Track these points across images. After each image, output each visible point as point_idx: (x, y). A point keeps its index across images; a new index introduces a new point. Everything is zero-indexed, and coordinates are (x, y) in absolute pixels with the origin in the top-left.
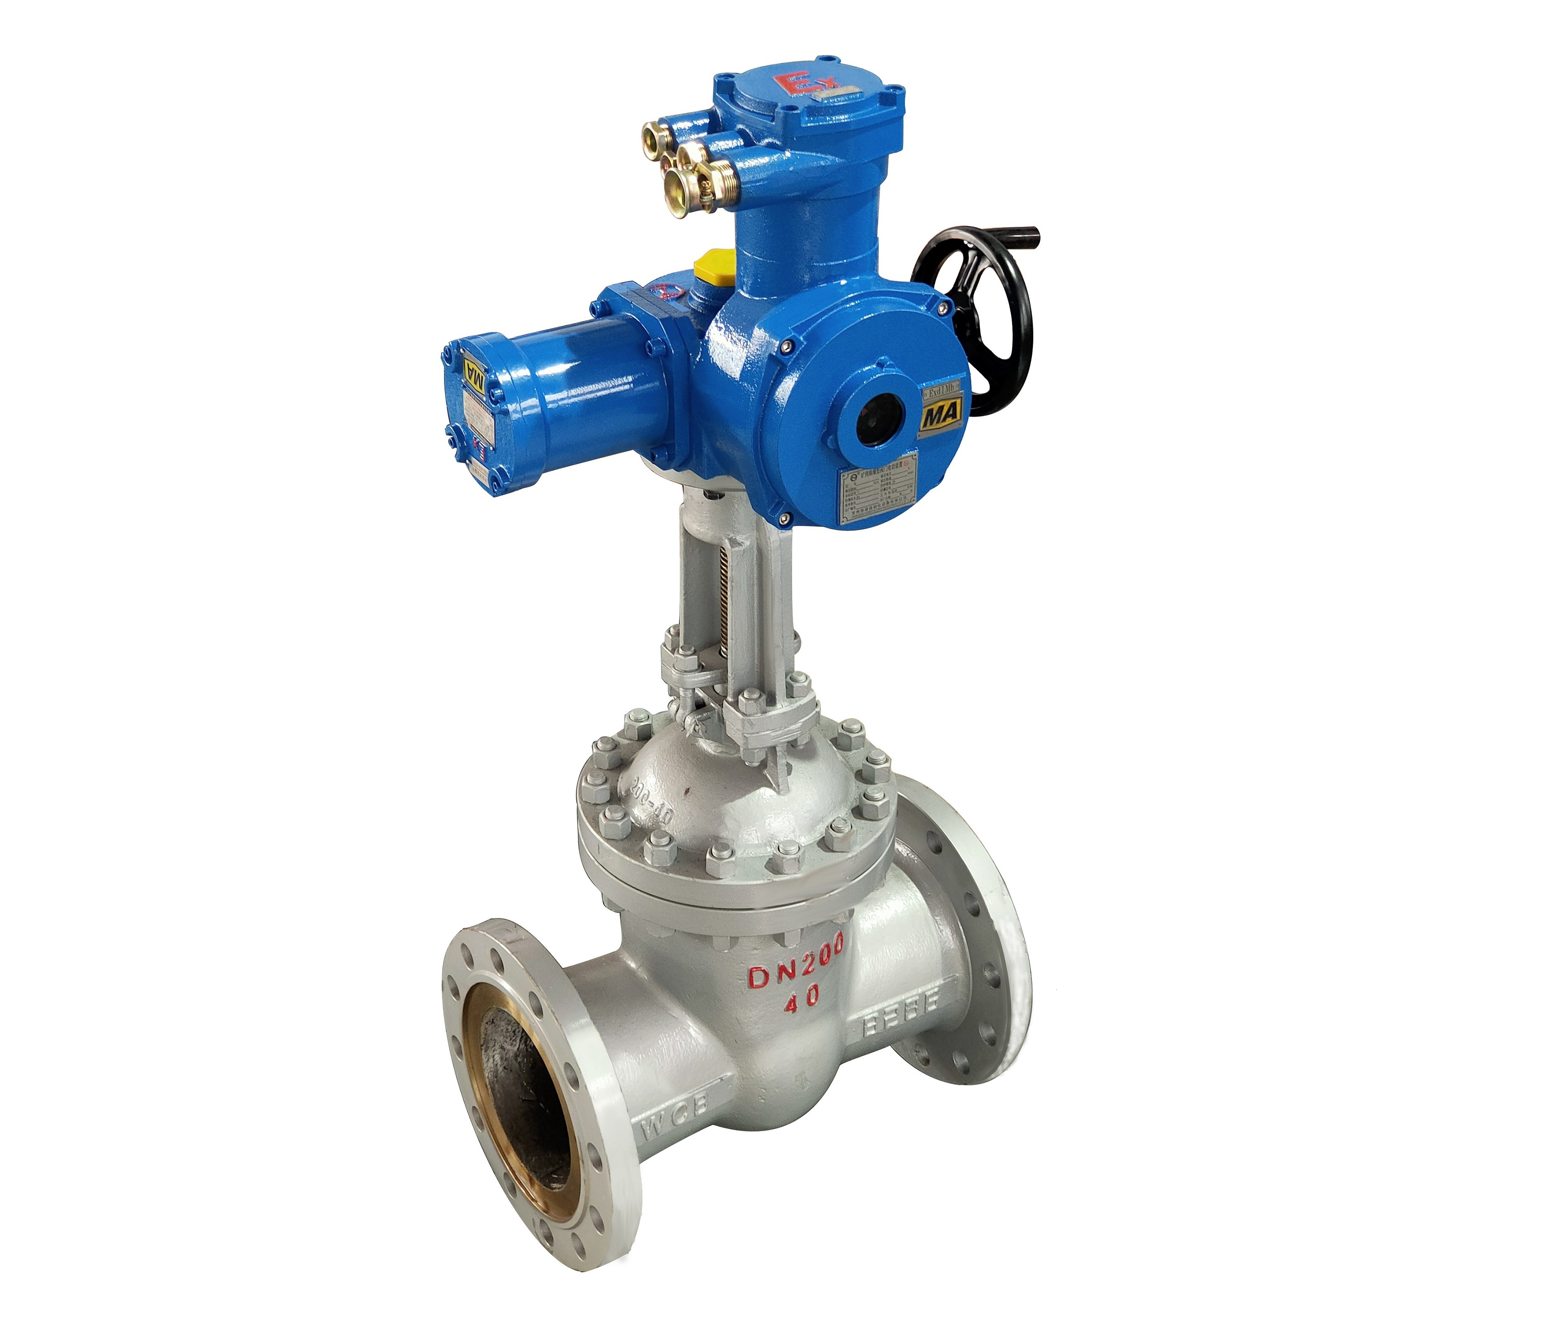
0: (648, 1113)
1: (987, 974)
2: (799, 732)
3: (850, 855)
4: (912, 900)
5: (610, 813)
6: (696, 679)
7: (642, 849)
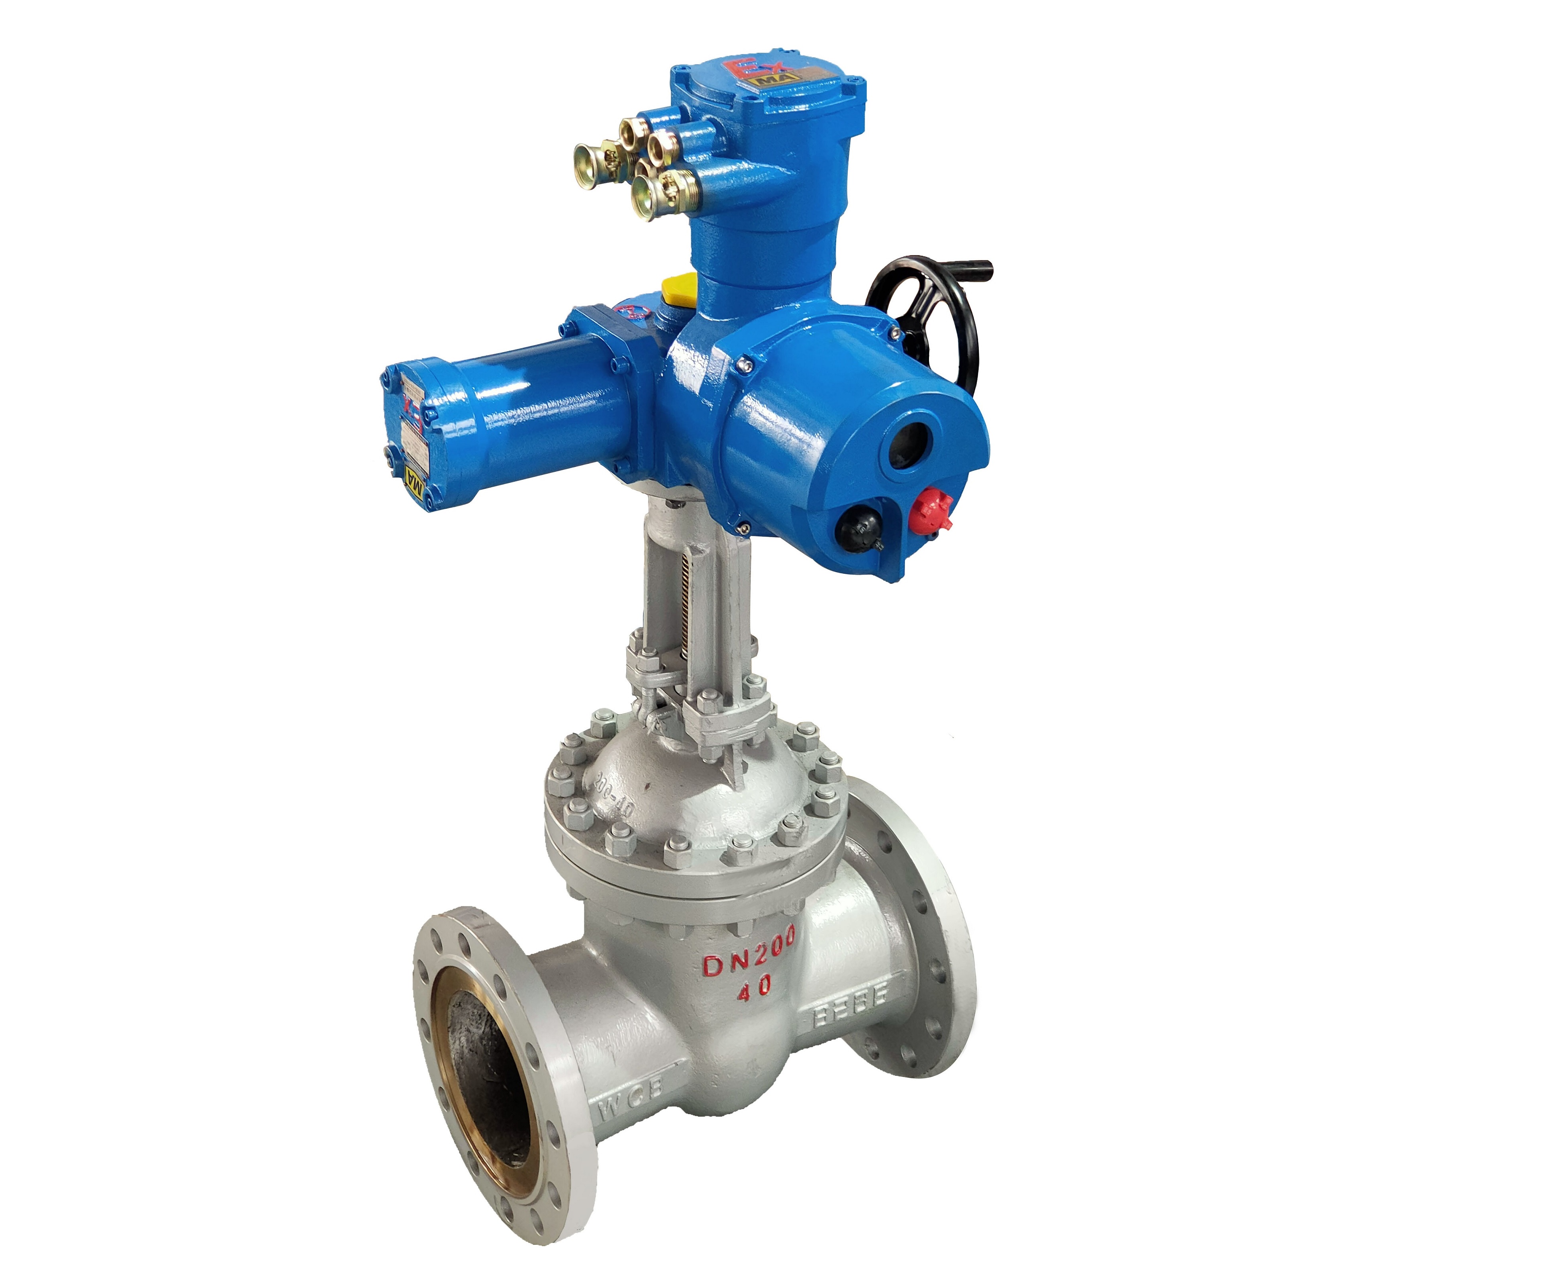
0: (606, 1094)
1: (934, 970)
2: (754, 732)
3: (801, 850)
4: (863, 896)
5: (573, 805)
6: (657, 680)
7: (603, 841)
